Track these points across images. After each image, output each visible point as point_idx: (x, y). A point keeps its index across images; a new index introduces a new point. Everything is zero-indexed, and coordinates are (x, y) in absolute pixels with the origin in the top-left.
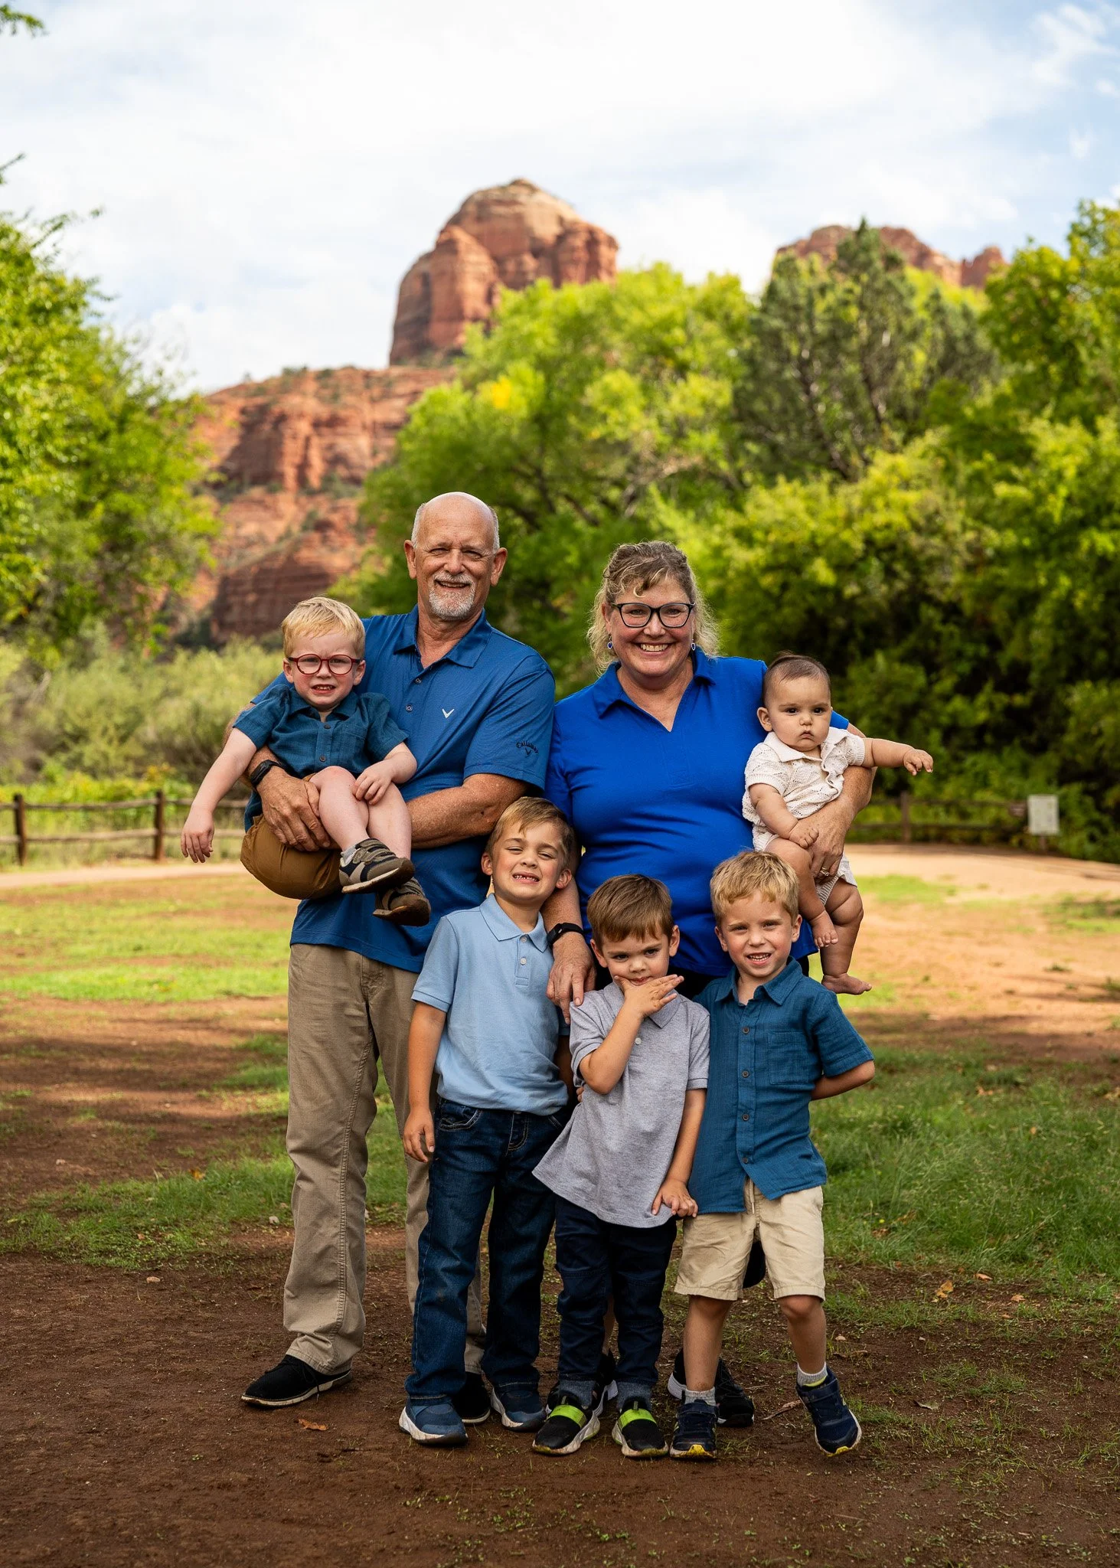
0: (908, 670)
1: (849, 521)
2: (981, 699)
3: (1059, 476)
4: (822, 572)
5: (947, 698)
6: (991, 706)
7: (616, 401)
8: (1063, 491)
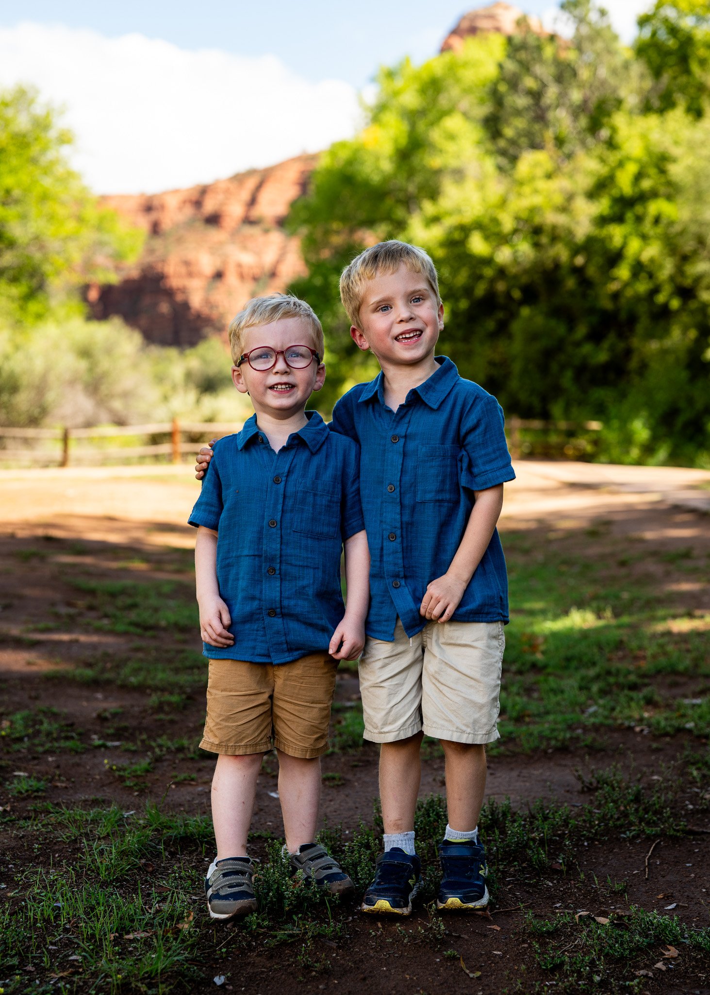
0: (553, 323)
1: (503, 203)
2: (606, 344)
3: (629, 158)
4: (478, 245)
5: (578, 344)
6: (612, 349)
7: (451, 137)
8: (632, 169)
